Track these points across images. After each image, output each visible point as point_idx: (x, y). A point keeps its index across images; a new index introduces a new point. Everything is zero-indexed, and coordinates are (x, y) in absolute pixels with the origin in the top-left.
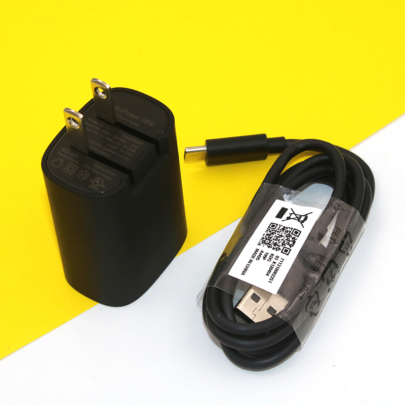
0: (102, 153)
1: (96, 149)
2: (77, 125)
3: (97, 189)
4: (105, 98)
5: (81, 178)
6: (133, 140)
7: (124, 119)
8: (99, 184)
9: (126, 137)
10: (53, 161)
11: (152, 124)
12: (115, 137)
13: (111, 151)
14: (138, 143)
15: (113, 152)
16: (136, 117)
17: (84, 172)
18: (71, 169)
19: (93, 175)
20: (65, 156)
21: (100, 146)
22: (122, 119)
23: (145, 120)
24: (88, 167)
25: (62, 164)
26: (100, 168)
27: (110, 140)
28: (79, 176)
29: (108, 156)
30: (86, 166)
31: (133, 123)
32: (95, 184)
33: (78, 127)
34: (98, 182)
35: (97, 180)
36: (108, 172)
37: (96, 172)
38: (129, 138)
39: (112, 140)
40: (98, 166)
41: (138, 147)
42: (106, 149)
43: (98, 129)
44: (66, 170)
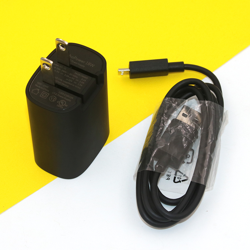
0: (63, 84)
1: (59, 82)
2: (48, 68)
3: (62, 107)
4: (64, 50)
5: (52, 100)
6: (82, 76)
7: (75, 62)
8: (63, 104)
9: (77, 74)
10: (33, 90)
11: (93, 66)
12: (70, 74)
13: (69, 83)
14: (85, 77)
15: (70, 84)
16: (82, 62)
17: (53, 97)
18: (45, 95)
19: (59, 99)
20: (40, 87)
21: (61, 80)
22: (74, 63)
23: (88, 63)
24: (55, 94)
25: (38, 92)
26: (63, 94)
27: (67, 76)
28: (50, 99)
29: (67, 86)
30: (54, 93)
31: (81, 65)
32: (61, 104)
33: (49, 69)
34: (62, 103)
35: (62, 101)
36: (68, 96)
37: (61, 97)
38: (79, 75)
39: (68, 76)
40: (62, 93)
41: (85, 80)
42: (66, 82)
43: (59, 69)
44: (41, 96)
